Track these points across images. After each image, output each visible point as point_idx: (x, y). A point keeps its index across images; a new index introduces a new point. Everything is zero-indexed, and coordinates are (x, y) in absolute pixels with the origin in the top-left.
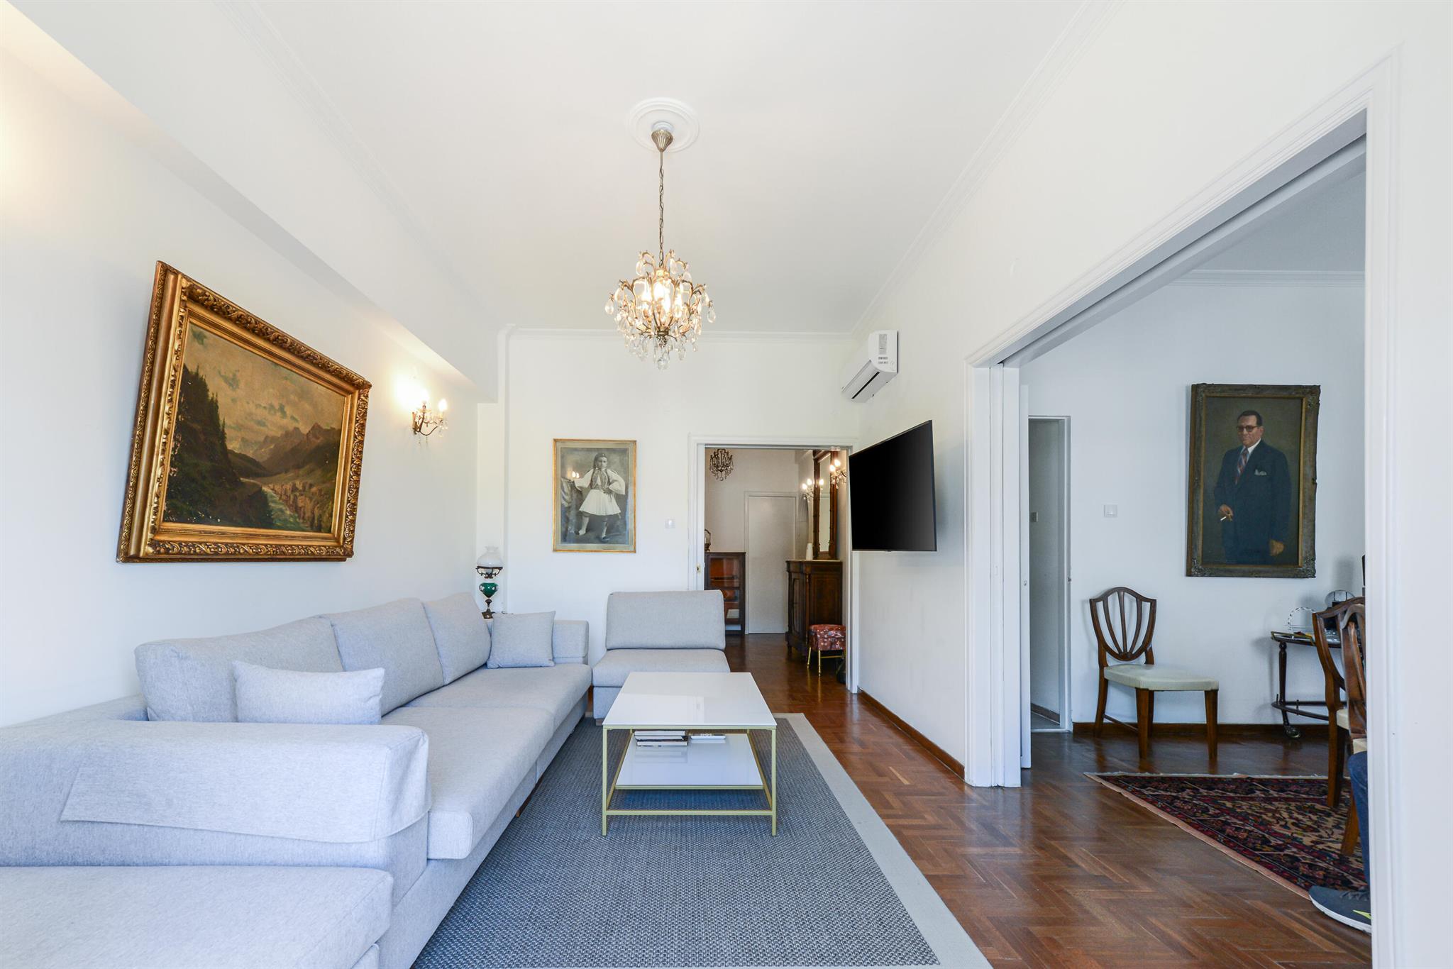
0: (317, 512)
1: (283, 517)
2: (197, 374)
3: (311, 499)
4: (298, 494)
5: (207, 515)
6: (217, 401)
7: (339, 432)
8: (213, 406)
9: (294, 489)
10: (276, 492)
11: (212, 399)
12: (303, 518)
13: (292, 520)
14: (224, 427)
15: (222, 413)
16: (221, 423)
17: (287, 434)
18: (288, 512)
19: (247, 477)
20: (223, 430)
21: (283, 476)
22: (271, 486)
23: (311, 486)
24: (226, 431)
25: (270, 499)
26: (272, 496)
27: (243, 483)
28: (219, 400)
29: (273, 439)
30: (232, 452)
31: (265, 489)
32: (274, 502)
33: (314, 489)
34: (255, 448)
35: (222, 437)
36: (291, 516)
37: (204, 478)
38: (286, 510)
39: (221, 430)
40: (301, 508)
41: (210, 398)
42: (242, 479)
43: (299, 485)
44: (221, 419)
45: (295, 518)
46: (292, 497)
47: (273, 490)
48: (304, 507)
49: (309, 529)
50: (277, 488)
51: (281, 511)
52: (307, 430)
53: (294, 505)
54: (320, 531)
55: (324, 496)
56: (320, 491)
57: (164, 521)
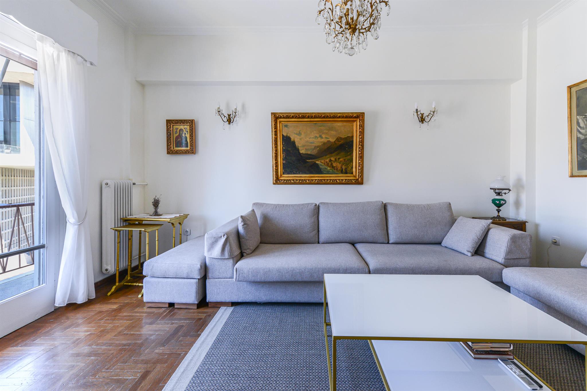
0: (344, 167)
1: (327, 170)
2: (287, 136)
3: (340, 163)
4: (333, 162)
5: (296, 172)
6: (294, 141)
7: (353, 137)
8: (294, 143)
9: (330, 161)
10: (322, 163)
11: (293, 141)
12: (337, 170)
13: (331, 171)
14: (298, 147)
15: (297, 144)
16: (297, 146)
17: (324, 144)
18: (329, 168)
19: (309, 159)
20: (298, 148)
21: (324, 157)
22: (320, 161)
23: (339, 159)
24: (299, 148)
25: (320, 165)
26: (321, 164)
27: (307, 162)
28: (295, 140)
29: (318, 147)
30: (302, 153)
31: (317, 162)
32: (322, 166)
33: (341, 160)
34: (311, 151)
35: (298, 150)
36: (330, 170)
37: (294, 162)
38: (328, 168)
39: (297, 148)
40: (335, 167)
41: (292, 141)
42: (307, 160)
43: (333, 159)
44: (297, 145)
45: (333, 170)
46: (330, 163)
47: (321, 162)
48: (337, 166)
49: (341, 173)
50: (322, 161)
51: (325, 168)
52: (334, 140)
53: (331, 166)
54: (347, 174)
55: (347, 161)
56: (345, 160)
57: (283, 174)
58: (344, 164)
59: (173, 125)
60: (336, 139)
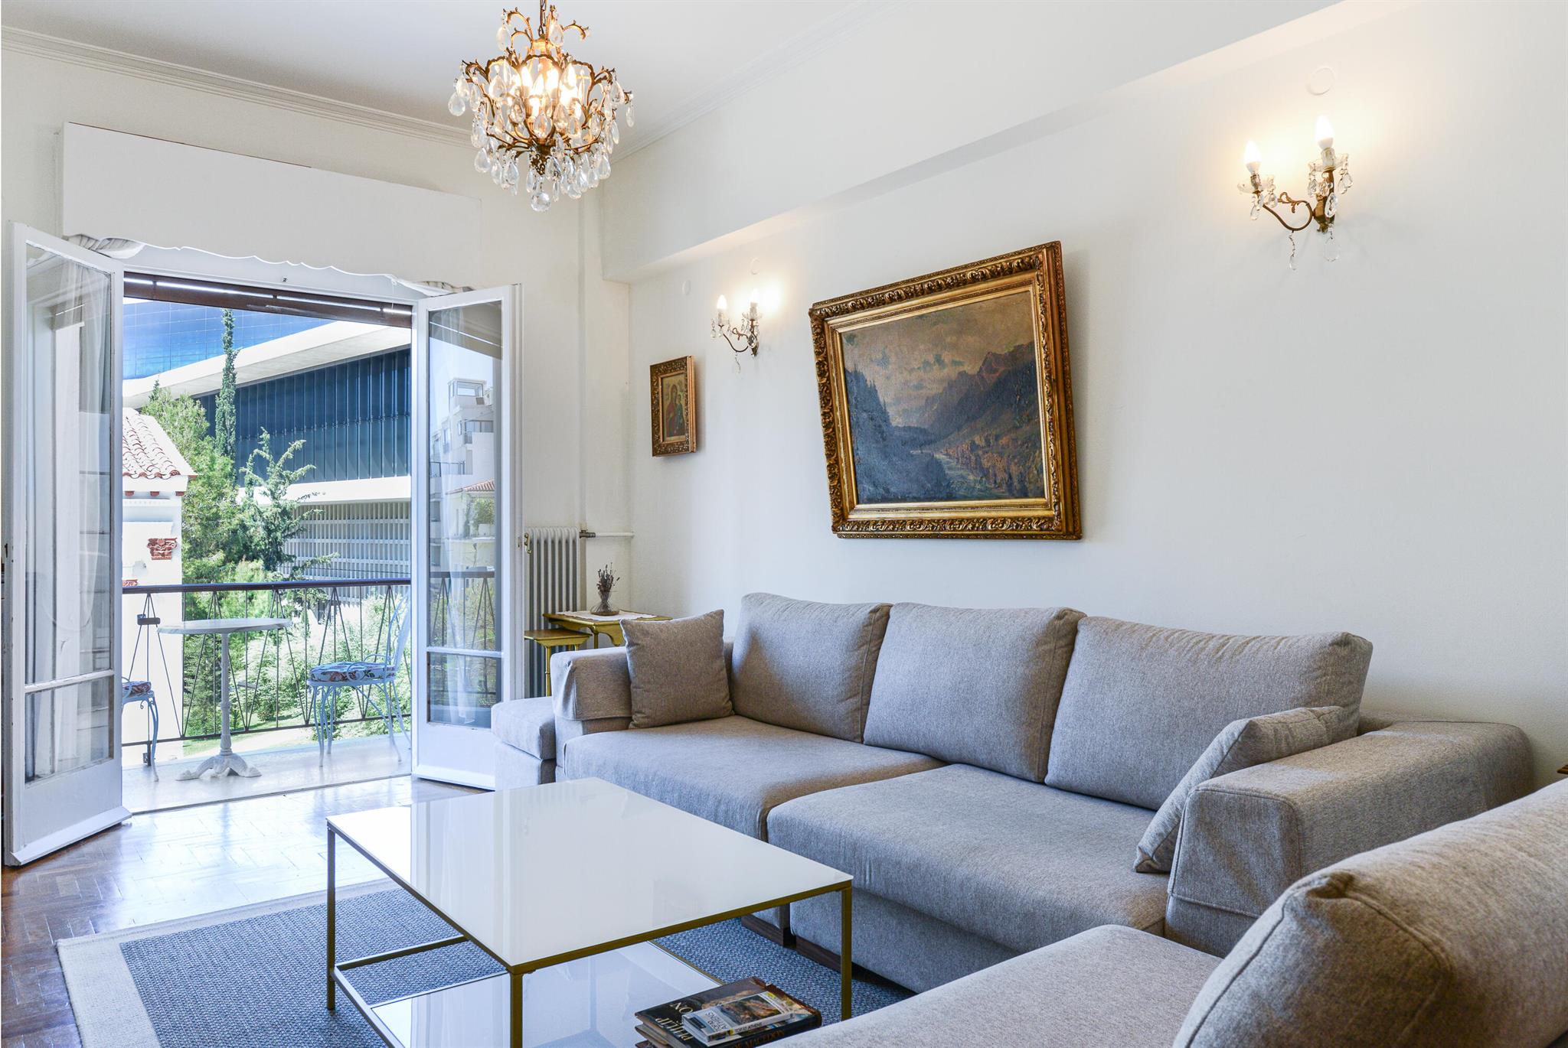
0: (1014, 470)
1: (966, 484)
3: (1001, 454)
4: (980, 453)
7: (1031, 346)
8: (872, 392)
9: (974, 447)
10: (950, 457)
11: (871, 387)
12: (995, 481)
13: (977, 486)
14: (885, 407)
15: (881, 397)
16: (882, 404)
17: (951, 385)
18: (971, 477)
19: (917, 447)
21: (955, 435)
22: (944, 451)
23: (997, 438)
24: (887, 409)
25: (945, 467)
26: (948, 463)
29: (935, 398)
30: (897, 428)
31: (938, 456)
32: (950, 469)
33: (1003, 441)
34: (918, 416)
35: (886, 416)
36: (975, 482)
38: (969, 475)
39: (884, 411)
40: (988, 469)
41: (869, 387)
42: (910, 451)
43: (979, 440)
44: (881, 400)
45: (982, 483)
46: (973, 458)
47: (947, 454)
48: (993, 467)
49: (1007, 494)
50: (951, 451)
51: (962, 477)
52: (977, 369)
53: (978, 466)
54: (1026, 496)
55: (1022, 445)
56: (1015, 440)
57: (858, 503)
58: (1014, 457)
59: (662, 378)
60: (981, 363)
